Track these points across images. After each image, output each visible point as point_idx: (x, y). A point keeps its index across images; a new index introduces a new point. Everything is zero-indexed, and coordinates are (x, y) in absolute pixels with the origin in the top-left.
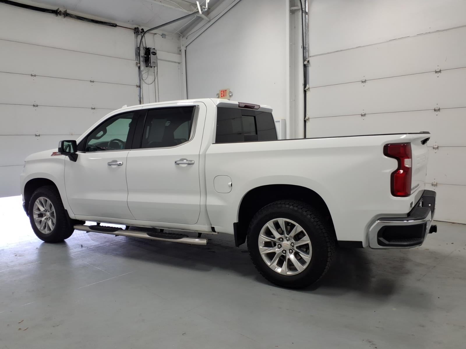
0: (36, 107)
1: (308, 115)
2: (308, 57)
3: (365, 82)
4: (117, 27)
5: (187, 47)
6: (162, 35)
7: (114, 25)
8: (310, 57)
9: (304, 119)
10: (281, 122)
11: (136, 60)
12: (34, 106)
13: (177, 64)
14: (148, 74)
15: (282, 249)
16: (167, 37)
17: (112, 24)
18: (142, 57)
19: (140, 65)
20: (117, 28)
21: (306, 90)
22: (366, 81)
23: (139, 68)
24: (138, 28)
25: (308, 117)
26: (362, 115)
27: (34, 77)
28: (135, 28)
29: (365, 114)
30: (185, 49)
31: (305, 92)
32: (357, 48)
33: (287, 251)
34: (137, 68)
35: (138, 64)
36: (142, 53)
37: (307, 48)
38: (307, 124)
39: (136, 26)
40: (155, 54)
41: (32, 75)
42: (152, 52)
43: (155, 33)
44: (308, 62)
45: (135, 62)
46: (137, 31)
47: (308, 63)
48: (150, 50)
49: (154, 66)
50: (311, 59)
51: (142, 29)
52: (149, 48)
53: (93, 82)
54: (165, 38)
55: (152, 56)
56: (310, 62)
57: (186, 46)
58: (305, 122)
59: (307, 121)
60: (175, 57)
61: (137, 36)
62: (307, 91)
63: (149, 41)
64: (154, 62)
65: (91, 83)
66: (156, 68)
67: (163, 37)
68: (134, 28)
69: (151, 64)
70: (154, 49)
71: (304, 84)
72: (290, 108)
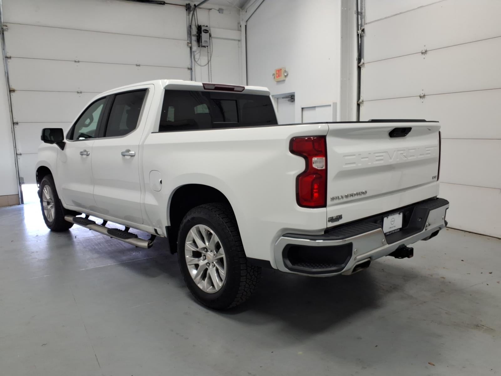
0: (80, 94)
1: (362, 96)
2: (364, 24)
3: (424, 53)
4: (166, 4)
5: (248, 22)
6: (218, 10)
7: (162, 3)
8: (366, 24)
9: (357, 102)
10: (332, 106)
11: (188, 40)
12: (78, 92)
13: (237, 42)
14: (200, 55)
15: (206, 261)
16: (224, 12)
17: (159, 2)
18: (193, 35)
19: (191, 45)
20: (166, 6)
21: (361, 65)
22: (426, 51)
23: (191, 48)
24: (189, 4)
25: (362, 99)
26: (420, 97)
27: (78, 63)
28: (187, 4)
29: (424, 96)
30: (245, 24)
31: (359, 68)
32: (419, 8)
33: (210, 264)
34: (189, 49)
35: (189, 44)
36: (194, 31)
37: (363, 14)
38: (361, 108)
39: (188, 2)
40: (207, 32)
41: (75, 61)
42: (203, 30)
43: (210, 8)
44: (363, 30)
45: (186, 42)
46: (188, 8)
47: (363, 32)
48: (201, 28)
49: (207, 45)
50: (366, 27)
51: (195, 5)
52: (201, 26)
53: (139, 65)
54: (223, 13)
55: (203, 35)
56: (366, 30)
57: (246, 20)
58: (359, 105)
59: (361, 104)
60: (234, 34)
61: (189, 13)
62: (361, 67)
63: (202, 18)
64: (206, 41)
65: (137, 67)
66: (209, 47)
67: (220, 12)
68: (185, 4)
69: (202, 43)
70: (207, 26)
71: (357, 58)
72: (341, 88)
